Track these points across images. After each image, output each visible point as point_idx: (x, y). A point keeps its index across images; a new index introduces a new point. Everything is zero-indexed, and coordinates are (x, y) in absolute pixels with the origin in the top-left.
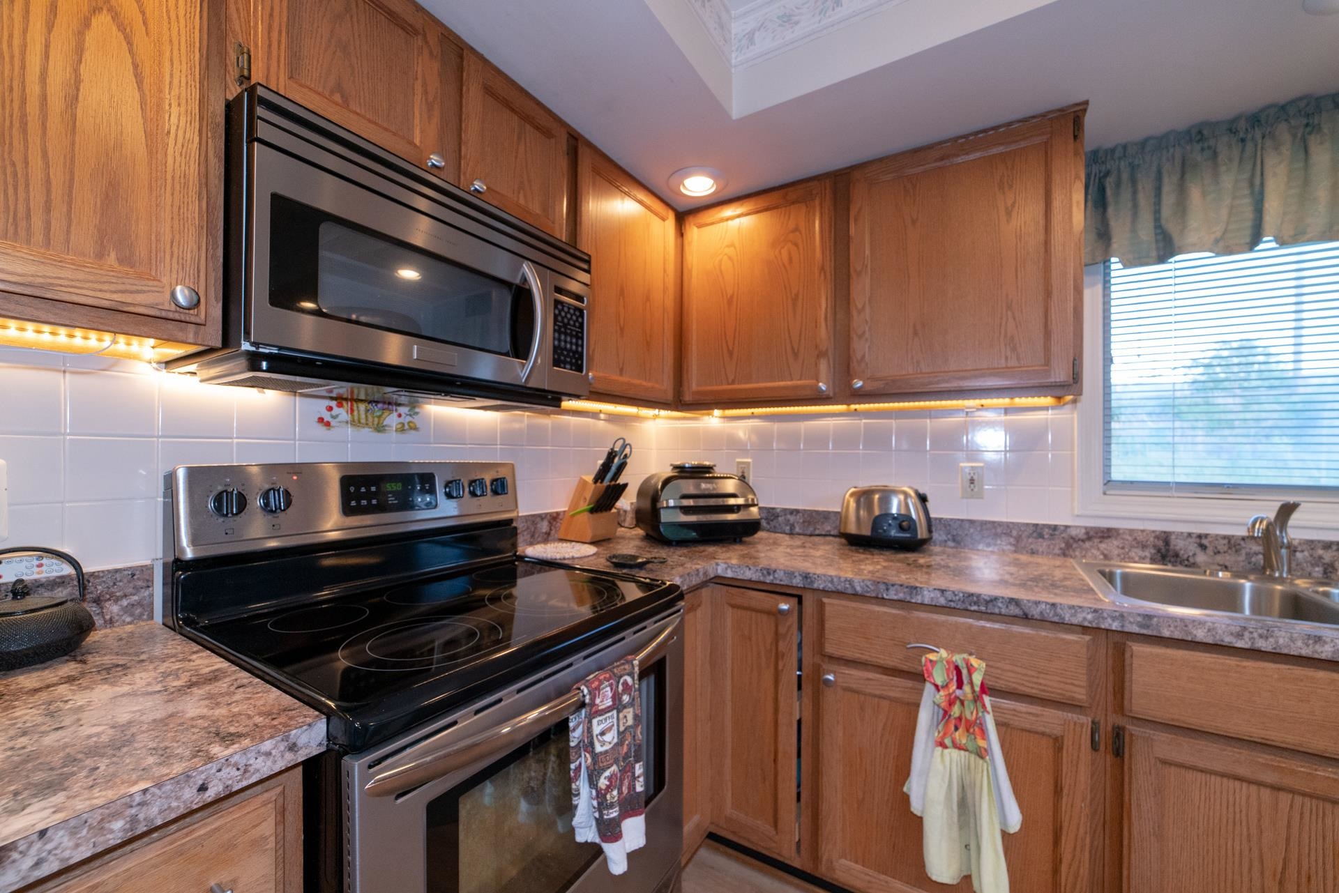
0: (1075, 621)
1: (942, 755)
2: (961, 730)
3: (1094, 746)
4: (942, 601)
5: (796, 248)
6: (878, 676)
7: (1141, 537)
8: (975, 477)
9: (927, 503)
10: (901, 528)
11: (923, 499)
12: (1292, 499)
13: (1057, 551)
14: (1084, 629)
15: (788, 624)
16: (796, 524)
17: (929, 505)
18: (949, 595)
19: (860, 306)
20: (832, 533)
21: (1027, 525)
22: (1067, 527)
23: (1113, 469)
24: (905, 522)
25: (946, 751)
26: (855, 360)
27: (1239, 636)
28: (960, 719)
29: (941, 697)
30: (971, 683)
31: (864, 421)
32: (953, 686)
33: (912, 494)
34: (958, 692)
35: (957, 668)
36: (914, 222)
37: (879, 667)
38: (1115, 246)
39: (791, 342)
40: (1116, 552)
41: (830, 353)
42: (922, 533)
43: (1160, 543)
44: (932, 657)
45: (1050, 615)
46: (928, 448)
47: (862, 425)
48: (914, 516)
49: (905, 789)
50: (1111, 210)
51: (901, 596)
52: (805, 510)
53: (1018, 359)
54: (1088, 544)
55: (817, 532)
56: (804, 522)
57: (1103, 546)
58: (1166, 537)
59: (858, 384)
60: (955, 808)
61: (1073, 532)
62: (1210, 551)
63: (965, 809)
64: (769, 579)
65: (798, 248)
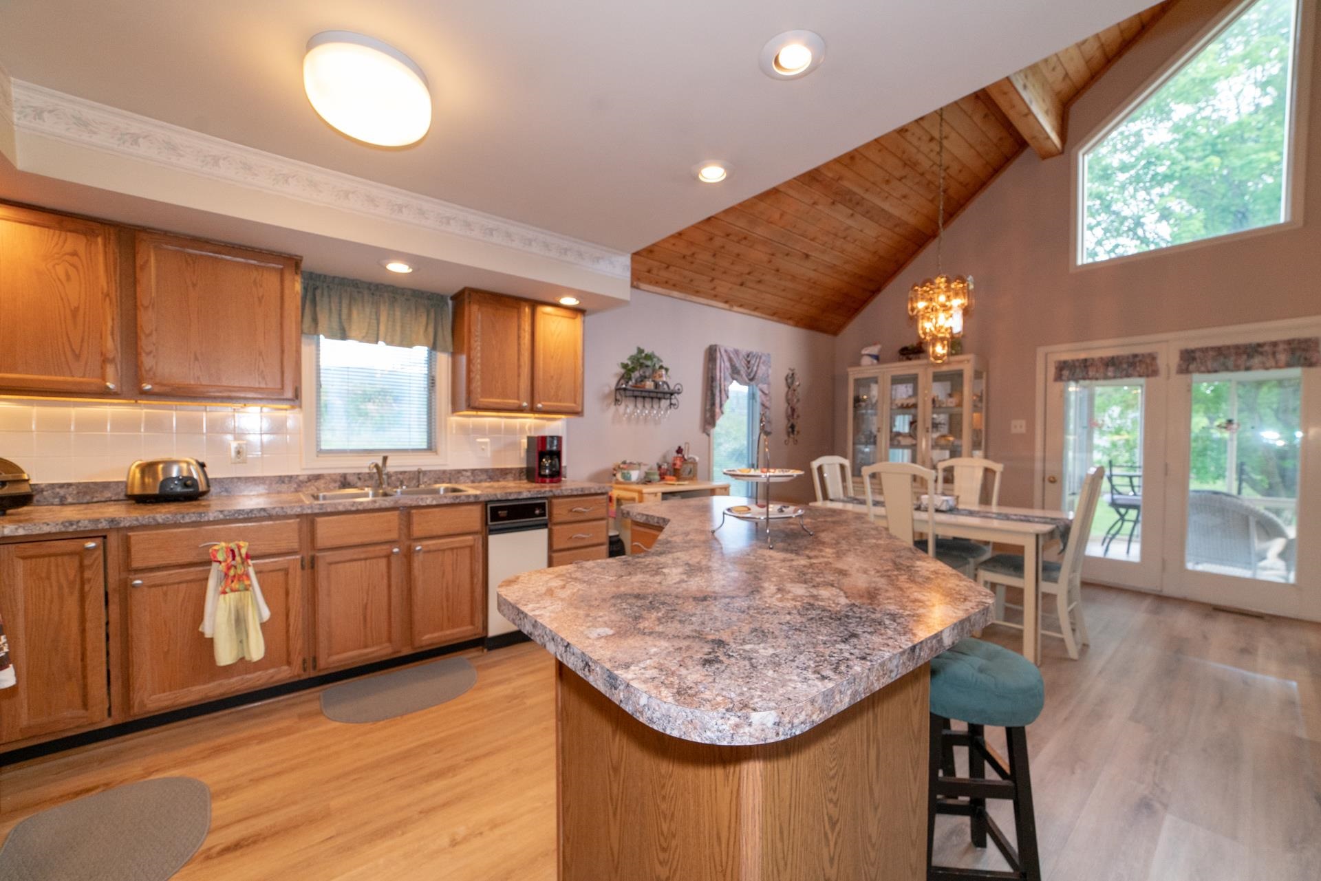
0: (292, 513)
1: (224, 598)
2: (235, 581)
3: (303, 567)
4: (221, 516)
5: (74, 270)
6: (177, 571)
7: (334, 477)
8: (241, 450)
9: (205, 469)
10: (186, 486)
11: (202, 465)
12: (385, 454)
13: (292, 489)
14: (298, 516)
15: (94, 556)
16: (67, 496)
17: (206, 469)
18: (226, 513)
19: (147, 332)
20: (113, 498)
21: (275, 477)
22: (298, 476)
23: (322, 443)
24: (187, 481)
25: (227, 596)
26: (143, 369)
27: (353, 506)
28: (234, 576)
29: (223, 567)
30: (240, 555)
31: (145, 410)
32: (230, 559)
33: (194, 463)
34: (233, 563)
35: (233, 551)
36: (194, 285)
37: (177, 566)
38: (320, 328)
39: (71, 346)
40: (323, 486)
41: (118, 361)
42: (202, 487)
43: (342, 479)
44: (216, 548)
45: (281, 513)
46: (205, 431)
47: (143, 415)
48: (195, 476)
49: (200, 629)
50: (318, 308)
51: (194, 519)
52: (80, 483)
53: (266, 384)
54: (309, 484)
55: (95, 500)
56: (78, 493)
57: (316, 484)
58: (344, 476)
59: (148, 387)
60: (233, 622)
61: (301, 478)
62: (363, 480)
63: (239, 621)
64: (71, 529)
65: (77, 270)
